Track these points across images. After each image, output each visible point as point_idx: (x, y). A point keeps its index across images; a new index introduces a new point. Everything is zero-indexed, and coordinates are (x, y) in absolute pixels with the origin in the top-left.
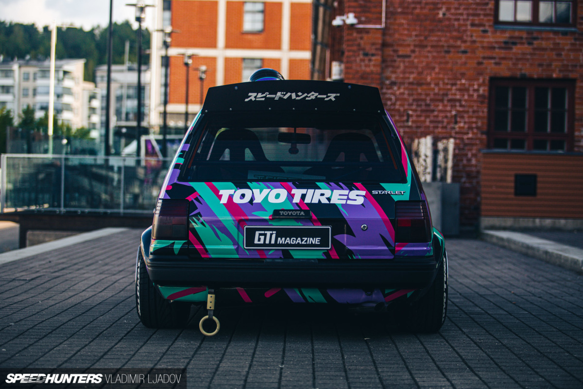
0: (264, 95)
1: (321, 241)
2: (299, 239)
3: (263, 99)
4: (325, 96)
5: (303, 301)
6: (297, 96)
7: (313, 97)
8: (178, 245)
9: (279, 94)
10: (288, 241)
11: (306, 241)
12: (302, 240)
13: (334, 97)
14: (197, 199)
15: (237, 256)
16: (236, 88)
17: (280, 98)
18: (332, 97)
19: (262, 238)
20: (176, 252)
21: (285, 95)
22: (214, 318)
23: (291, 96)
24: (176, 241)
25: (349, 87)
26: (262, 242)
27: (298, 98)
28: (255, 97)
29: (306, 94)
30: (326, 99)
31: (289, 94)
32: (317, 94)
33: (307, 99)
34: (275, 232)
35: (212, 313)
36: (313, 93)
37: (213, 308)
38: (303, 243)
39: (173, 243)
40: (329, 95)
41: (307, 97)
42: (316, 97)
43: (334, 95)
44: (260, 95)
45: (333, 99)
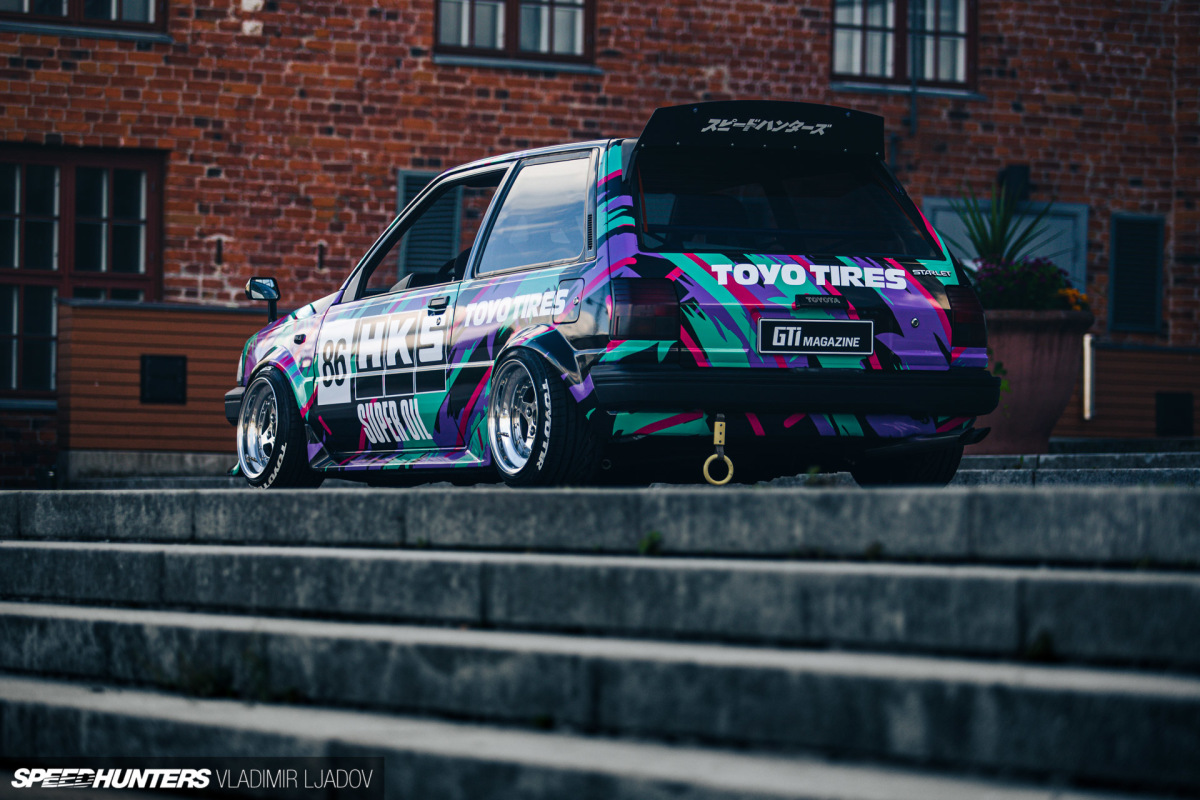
0: (730, 123)
1: (860, 342)
2: (832, 339)
3: (727, 129)
4: (811, 128)
5: (834, 434)
6: (775, 126)
7: (795, 129)
8: (664, 348)
9: (751, 122)
10: (817, 342)
11: (841, 343)
12: (836, 341)
13: (824, 130)
14: (682, 278)
15: (748, 365)
16: (694, 111)
17: (751, 128)
18: (821, 128)
19: (783, 336)
20: (661, 358)
21: (758, 124)
22: (726, 458)
23: (766, 125)
24: (661, 342)
25: (848, 114)
26: (782, 343)
27: (775, 130)
28: (717, 126)
29: (787, 124)
30: (813, 132)
31: (765, 122)
32: (802, 124)
33: (787, 131)
34: (799, 328)
35: (722, 450)
36: (797, 122)
37: (723, 443)
38: (837, 345)
39: (656, 345)
40: (818, 125)
41: (788, 127)
42: (800, 128)
43: (824, 126)
44: (725, 123)
45: (822, 133)
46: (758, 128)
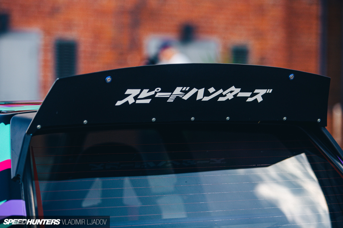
0: (153, 93)
3: (148, 101)
4: (248, 94)
6: (207, 94)
7: (230, 96)
9: (178, 91)
13: (263, 96)
16: (108, 79)
17: (178, 99)
18: (260, 94)
21: (186, 92)
23: (196, 94)
25: (291, 76)
27: (206, 99)
28: (136, 98)
29: (221, 91)
30: (250, 100)
31: (194, 90)
32: (239, 90)
33: (221, 99)
36: (233, 88)
40: (256, 91)
41: (221, 95)
42: (235, 96)
43: (263, 92)
44: (145, 93)
45: (260, 99)
46: (186, 97)
